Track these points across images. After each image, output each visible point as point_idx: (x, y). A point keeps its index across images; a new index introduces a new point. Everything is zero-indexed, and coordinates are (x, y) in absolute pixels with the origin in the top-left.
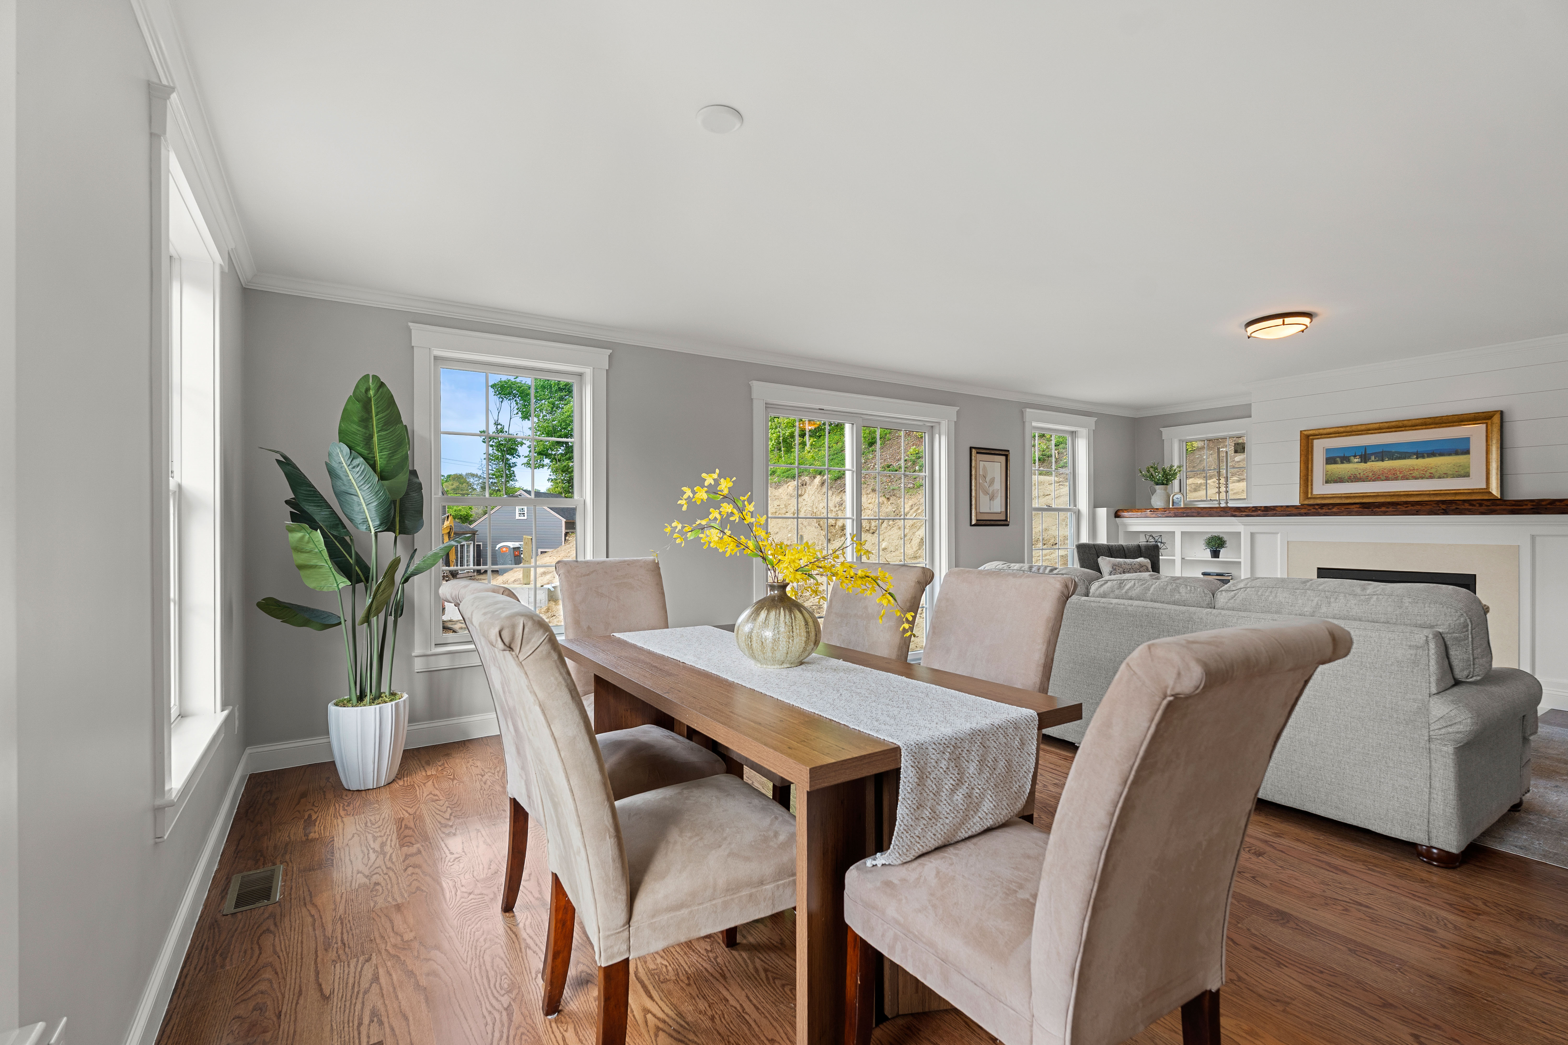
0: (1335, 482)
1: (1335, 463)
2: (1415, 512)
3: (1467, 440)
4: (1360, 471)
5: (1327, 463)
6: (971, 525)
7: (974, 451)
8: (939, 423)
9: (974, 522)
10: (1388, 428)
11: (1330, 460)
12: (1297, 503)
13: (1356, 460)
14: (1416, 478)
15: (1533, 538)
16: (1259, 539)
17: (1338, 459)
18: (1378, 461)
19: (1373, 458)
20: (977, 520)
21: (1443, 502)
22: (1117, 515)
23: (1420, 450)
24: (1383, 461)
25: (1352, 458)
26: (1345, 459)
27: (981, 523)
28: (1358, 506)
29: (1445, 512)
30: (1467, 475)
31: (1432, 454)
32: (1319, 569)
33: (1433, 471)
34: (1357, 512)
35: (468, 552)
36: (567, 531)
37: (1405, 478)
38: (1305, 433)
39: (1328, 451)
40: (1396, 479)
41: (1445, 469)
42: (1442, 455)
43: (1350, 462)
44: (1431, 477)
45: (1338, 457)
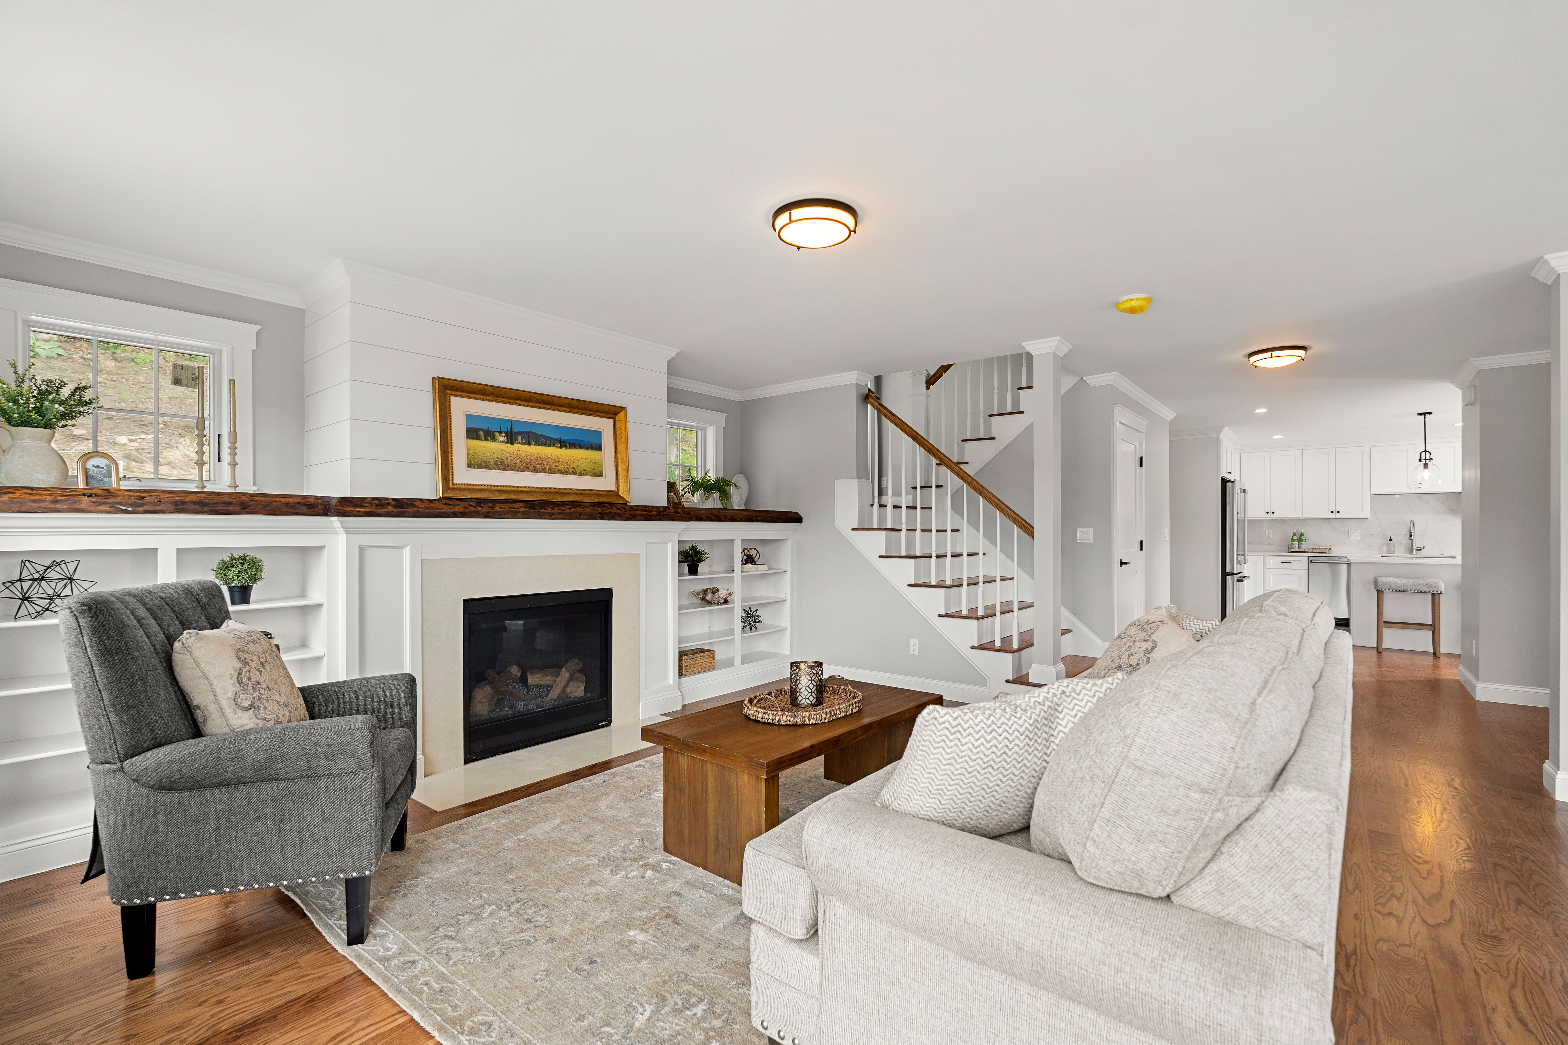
0: (480, 467)
1: (478, 437)
2: (577, 515)
4: (507, 455)
5: (468, 436)
11: (471, 433)
12: (434, 497)
13: (502, 439)
14: (560, 472)
15: (647, 544)
16: (371, 557)
17: (481, 433)
18: (524, 443)
19: (519, 438)
23: (562, 437)
24: (529, 444)
25: (497, 434)
26: (489, 435)
29: (602, 517)
30: (600, 475)
31: (573, 445)
32: (464, 600)
33: (574, 465)
37: (552, 471)
38: (449, 383)
39: (468, 417)
40: (543, 471)
41: (583, 465)
42: (581, 447)
43: (494, 439)
44: (574, 473)
45: (484, 431)
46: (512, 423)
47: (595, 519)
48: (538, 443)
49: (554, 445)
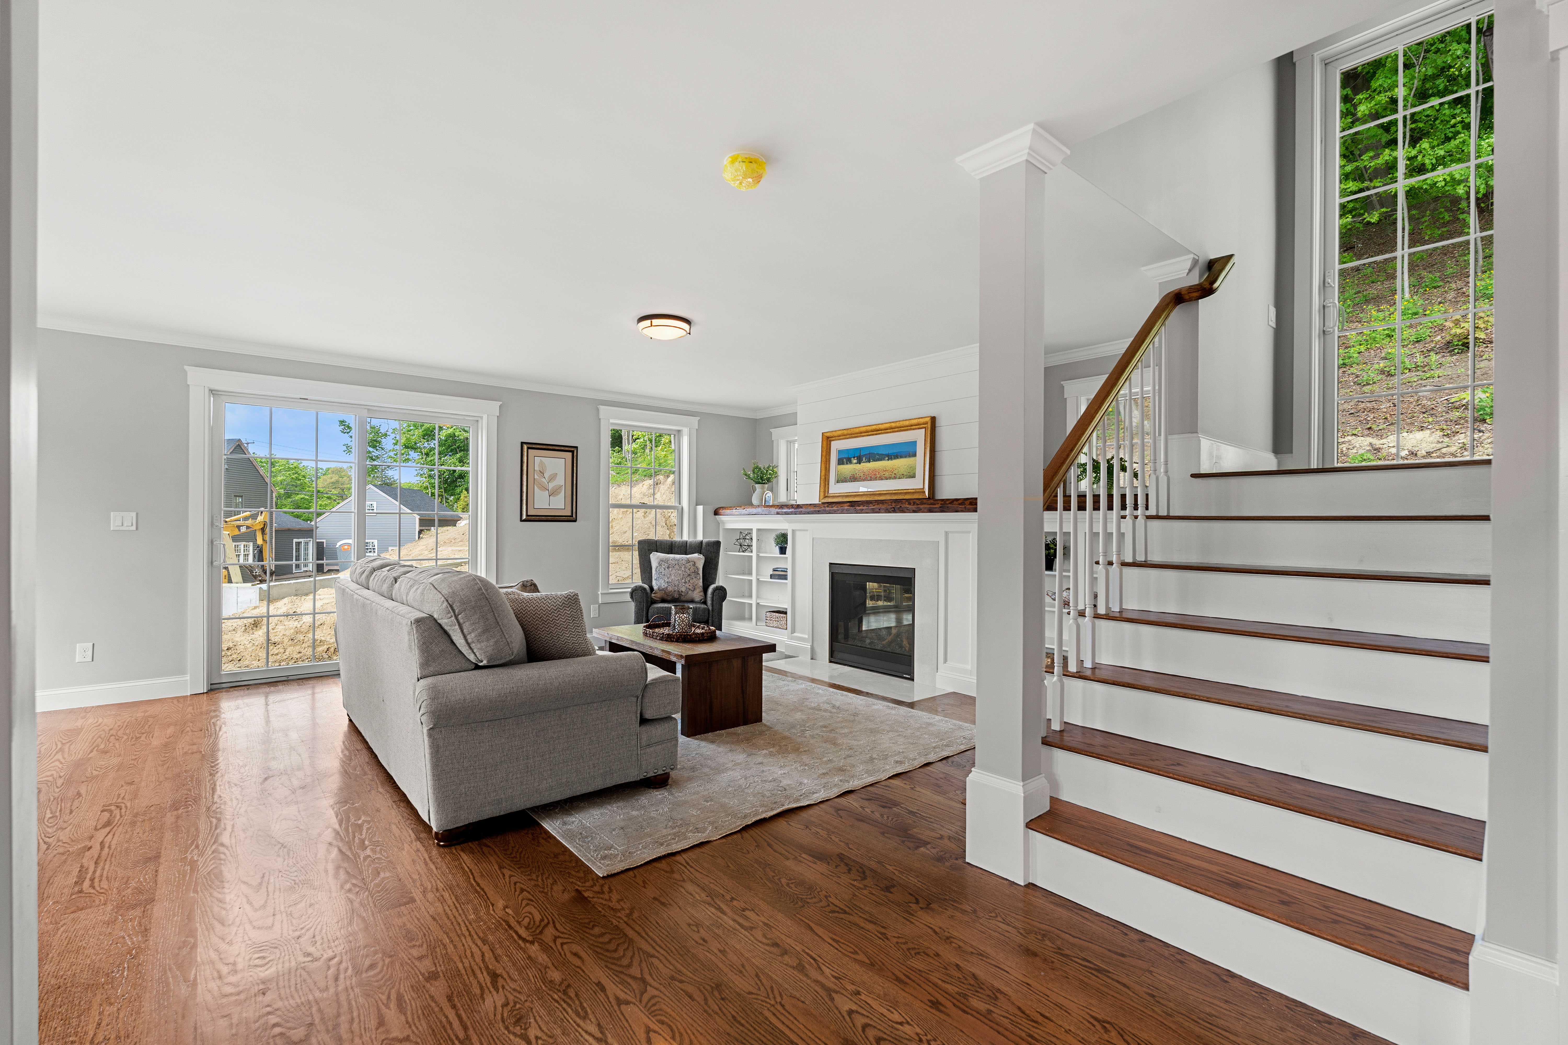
0: (843, 482)
1: (843, 464)
3: (914, 443)
4: (856, 472)
5: (838, 464)
6: (521, 520)
7: (525, 447)
8: (481, 418)
9: (524, 517)
10: (872, 431)
11: (840, 462)
12: (817, 502)
13: (855, 461)
14: (887, 479)
15: (947, 534)
16: (798, 534)
18: (866, 462)
19: (864, 459)
20: (527, 515)
21: (896, 501)
22: (716, 513)
23: (891, 451)
24: (869, 462)
25: (853, 459)
26: (849, 461)
27: (531, 519)
28: (848, 504)
29: (894, 511)
30: (913, 476)
31: (896, 456)
32: (831, 564)
33: (896, 472)
34: (847, 510)
35: (306, 549)
36: (421, 528)
37: (880, 478)
38: (828, 435)
39: (840, 452)
40: (876, 479)
41: (902, 471)
42: (901, 457)
43: (851, 463)
44: (895, 478)
45: (845, 458)
46: (860, 449)
47: (889, 512)
48: (874, 460)
49: (884, 460)
